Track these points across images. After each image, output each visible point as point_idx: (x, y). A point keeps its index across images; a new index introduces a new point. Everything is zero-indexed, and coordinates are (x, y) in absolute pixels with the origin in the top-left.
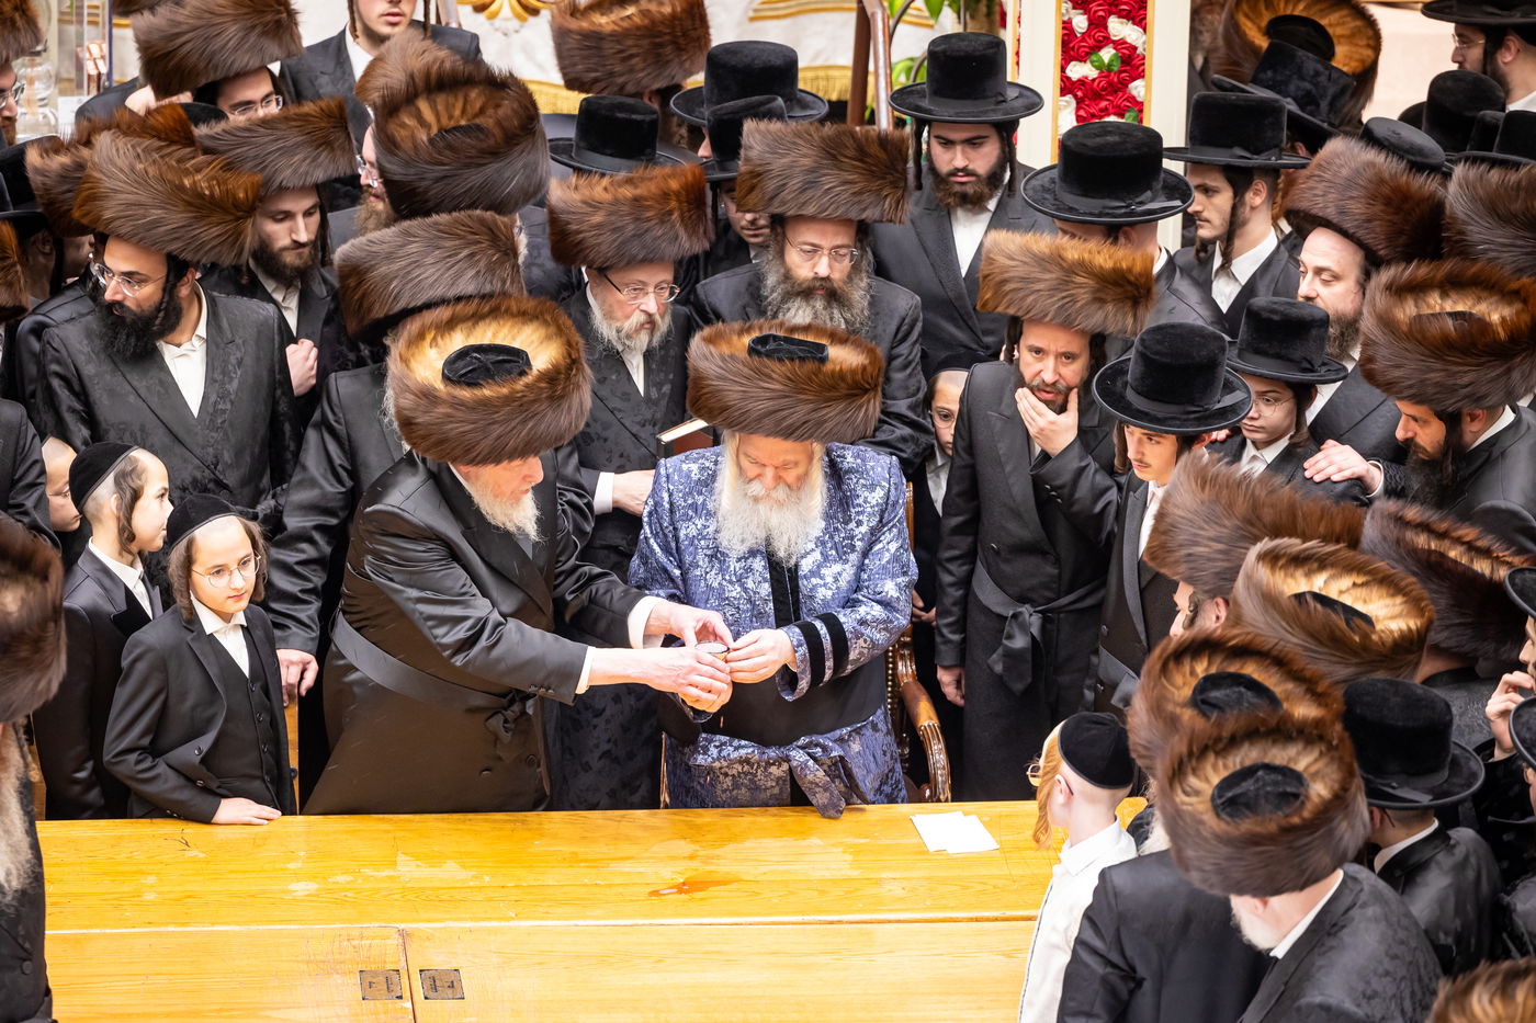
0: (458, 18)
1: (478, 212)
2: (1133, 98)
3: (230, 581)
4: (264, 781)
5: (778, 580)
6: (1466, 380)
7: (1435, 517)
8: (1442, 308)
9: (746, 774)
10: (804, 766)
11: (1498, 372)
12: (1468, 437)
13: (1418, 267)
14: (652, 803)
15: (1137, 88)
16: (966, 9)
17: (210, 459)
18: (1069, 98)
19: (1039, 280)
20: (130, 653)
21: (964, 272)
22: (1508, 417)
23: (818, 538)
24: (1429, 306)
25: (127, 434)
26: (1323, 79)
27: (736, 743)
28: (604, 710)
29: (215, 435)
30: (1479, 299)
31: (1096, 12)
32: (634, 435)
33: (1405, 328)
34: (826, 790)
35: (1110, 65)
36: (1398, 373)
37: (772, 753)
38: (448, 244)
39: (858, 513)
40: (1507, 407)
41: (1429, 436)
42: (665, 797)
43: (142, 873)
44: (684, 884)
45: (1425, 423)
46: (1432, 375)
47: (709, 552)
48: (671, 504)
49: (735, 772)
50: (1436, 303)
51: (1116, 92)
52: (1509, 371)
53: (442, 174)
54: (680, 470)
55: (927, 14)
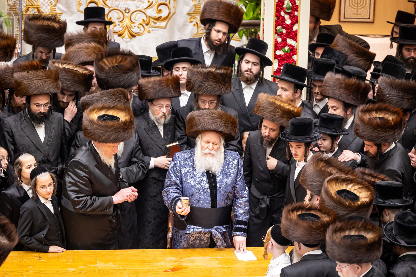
0: (114, 38)
1: (120, 89)
2: (294, 60)
3: (46, 190)
4: (60, 241)
5: (211, 183)
6: (383, 135)
7: (373, 172)
8: (376, 116)
9: (199, 236)
10: (216, 234)
11: (391, 133)
12: (383, 150)
13: (370, 105)
14: (165, 247)
15: (295, 57)
16: (249, 36)
17: (46, 154)
18: (276, 60)
19: (268, 108)
20: (22, 210)
21: (247, 106)
22: (394, 145)
23: (221, 172)
24: (373, 116)
25: (25, 147)
26: (340, 57)
27: (197, 227)
28: (151, 222)
29: (48, 147)
30: (386, 114)
31: (284, 37)
32: (160, 148)
33: (367, 122)
34: (221, 241)
35: (287, 51)
36: (365, 133)
37: (207, 230)
38: (114, 97)
39: (231, 166)
40: (393, 143)
41: (372, 150)
42: (168, 246)
43: (28, 265)
44: (173, 269)
45: (372, 147)
46: (374, 134)
47: (191, 176)
48: (180, 163)
49: (196, 236)
50: (374, 115)
51: (289, 58)
52: (394, 133)
53: (117, 75)
54: (182, 155)
55: (239, 37)
